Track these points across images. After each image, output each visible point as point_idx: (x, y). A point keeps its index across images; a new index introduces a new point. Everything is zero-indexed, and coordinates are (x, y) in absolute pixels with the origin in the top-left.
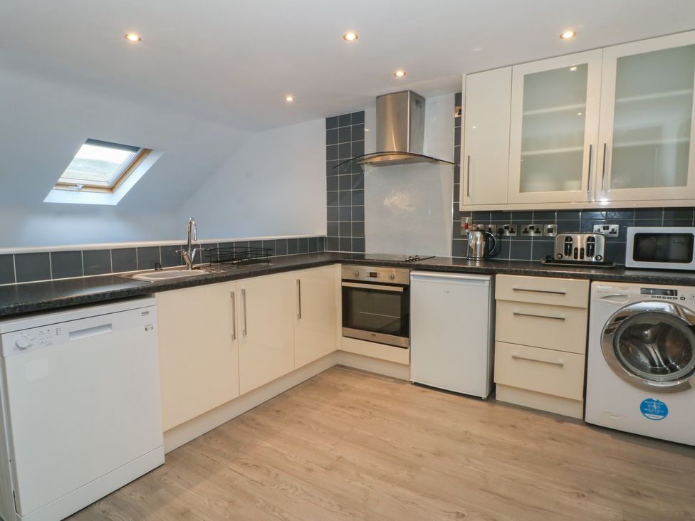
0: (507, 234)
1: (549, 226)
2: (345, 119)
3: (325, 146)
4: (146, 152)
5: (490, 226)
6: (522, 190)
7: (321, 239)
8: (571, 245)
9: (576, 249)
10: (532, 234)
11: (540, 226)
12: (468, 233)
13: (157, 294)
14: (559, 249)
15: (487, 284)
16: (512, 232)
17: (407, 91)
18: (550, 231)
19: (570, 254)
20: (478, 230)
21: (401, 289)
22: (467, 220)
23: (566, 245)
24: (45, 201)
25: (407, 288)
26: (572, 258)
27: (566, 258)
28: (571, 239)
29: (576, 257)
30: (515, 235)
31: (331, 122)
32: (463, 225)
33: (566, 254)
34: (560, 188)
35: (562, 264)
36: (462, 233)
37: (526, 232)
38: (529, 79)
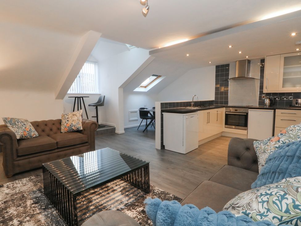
0: (277, 99)
1: (291, 97)
2: (223, 66)
3: (215, 74)
4: (160, 76)
5: (271, 97)
6: (283, 87)
7: (213, 101)
8: (298, 102)
9: (299, 103)
10: (285, 99)
11: (288, 97)
12: (265, 99)
13: (198, 111)
14: (294, 103)
15: (273, 112)
16: (279, 98)
17: (246, 60)
18: (291, 98)
19: (297, 104)
20: (267, 98)
21: (246, 114)
22: (264, 95)
23: (296, 102)
24: (134, 91)
25: (247, 114)
26: (298, 105)
27: (296, 105)
28: (297, 100)
29: (299, 105)
30: (280, 99)
31: (217, 67)
32: (262, 97)
33: (296, 104)
34: (295, 87)
35: (294, 107)
36: (262, 99)
37: (283, 98)
38: (285, 58)
